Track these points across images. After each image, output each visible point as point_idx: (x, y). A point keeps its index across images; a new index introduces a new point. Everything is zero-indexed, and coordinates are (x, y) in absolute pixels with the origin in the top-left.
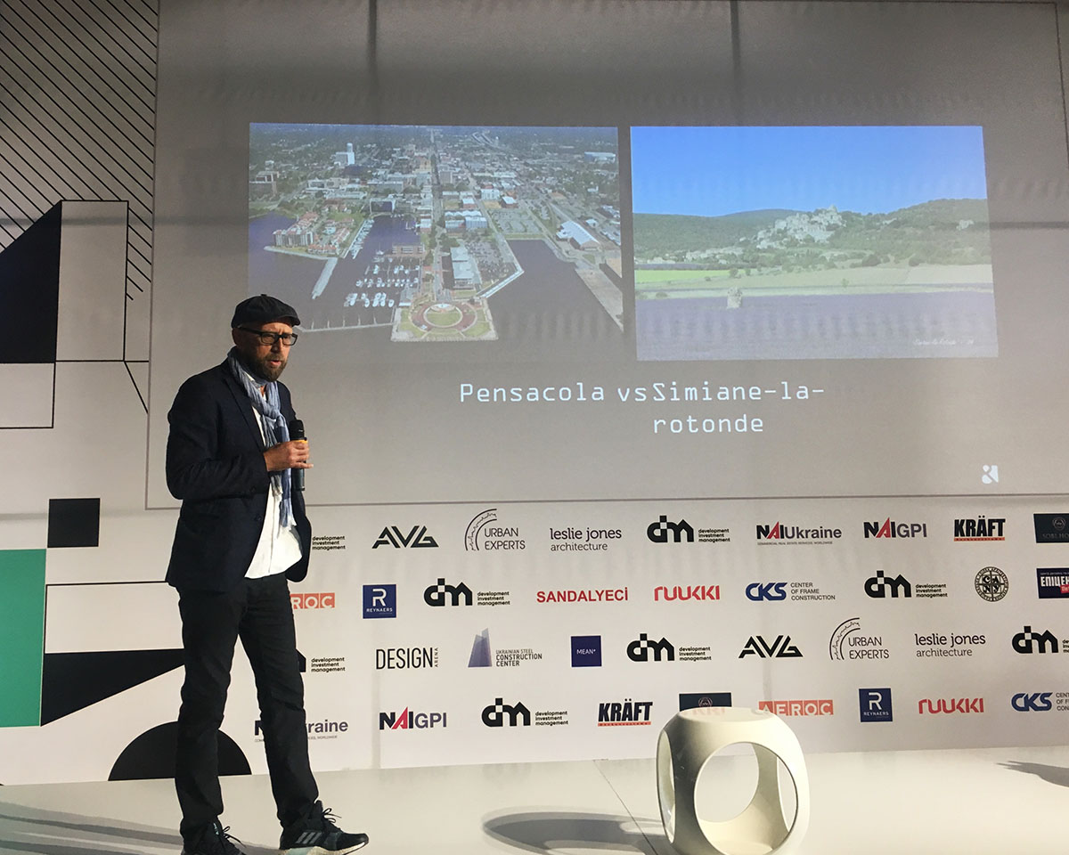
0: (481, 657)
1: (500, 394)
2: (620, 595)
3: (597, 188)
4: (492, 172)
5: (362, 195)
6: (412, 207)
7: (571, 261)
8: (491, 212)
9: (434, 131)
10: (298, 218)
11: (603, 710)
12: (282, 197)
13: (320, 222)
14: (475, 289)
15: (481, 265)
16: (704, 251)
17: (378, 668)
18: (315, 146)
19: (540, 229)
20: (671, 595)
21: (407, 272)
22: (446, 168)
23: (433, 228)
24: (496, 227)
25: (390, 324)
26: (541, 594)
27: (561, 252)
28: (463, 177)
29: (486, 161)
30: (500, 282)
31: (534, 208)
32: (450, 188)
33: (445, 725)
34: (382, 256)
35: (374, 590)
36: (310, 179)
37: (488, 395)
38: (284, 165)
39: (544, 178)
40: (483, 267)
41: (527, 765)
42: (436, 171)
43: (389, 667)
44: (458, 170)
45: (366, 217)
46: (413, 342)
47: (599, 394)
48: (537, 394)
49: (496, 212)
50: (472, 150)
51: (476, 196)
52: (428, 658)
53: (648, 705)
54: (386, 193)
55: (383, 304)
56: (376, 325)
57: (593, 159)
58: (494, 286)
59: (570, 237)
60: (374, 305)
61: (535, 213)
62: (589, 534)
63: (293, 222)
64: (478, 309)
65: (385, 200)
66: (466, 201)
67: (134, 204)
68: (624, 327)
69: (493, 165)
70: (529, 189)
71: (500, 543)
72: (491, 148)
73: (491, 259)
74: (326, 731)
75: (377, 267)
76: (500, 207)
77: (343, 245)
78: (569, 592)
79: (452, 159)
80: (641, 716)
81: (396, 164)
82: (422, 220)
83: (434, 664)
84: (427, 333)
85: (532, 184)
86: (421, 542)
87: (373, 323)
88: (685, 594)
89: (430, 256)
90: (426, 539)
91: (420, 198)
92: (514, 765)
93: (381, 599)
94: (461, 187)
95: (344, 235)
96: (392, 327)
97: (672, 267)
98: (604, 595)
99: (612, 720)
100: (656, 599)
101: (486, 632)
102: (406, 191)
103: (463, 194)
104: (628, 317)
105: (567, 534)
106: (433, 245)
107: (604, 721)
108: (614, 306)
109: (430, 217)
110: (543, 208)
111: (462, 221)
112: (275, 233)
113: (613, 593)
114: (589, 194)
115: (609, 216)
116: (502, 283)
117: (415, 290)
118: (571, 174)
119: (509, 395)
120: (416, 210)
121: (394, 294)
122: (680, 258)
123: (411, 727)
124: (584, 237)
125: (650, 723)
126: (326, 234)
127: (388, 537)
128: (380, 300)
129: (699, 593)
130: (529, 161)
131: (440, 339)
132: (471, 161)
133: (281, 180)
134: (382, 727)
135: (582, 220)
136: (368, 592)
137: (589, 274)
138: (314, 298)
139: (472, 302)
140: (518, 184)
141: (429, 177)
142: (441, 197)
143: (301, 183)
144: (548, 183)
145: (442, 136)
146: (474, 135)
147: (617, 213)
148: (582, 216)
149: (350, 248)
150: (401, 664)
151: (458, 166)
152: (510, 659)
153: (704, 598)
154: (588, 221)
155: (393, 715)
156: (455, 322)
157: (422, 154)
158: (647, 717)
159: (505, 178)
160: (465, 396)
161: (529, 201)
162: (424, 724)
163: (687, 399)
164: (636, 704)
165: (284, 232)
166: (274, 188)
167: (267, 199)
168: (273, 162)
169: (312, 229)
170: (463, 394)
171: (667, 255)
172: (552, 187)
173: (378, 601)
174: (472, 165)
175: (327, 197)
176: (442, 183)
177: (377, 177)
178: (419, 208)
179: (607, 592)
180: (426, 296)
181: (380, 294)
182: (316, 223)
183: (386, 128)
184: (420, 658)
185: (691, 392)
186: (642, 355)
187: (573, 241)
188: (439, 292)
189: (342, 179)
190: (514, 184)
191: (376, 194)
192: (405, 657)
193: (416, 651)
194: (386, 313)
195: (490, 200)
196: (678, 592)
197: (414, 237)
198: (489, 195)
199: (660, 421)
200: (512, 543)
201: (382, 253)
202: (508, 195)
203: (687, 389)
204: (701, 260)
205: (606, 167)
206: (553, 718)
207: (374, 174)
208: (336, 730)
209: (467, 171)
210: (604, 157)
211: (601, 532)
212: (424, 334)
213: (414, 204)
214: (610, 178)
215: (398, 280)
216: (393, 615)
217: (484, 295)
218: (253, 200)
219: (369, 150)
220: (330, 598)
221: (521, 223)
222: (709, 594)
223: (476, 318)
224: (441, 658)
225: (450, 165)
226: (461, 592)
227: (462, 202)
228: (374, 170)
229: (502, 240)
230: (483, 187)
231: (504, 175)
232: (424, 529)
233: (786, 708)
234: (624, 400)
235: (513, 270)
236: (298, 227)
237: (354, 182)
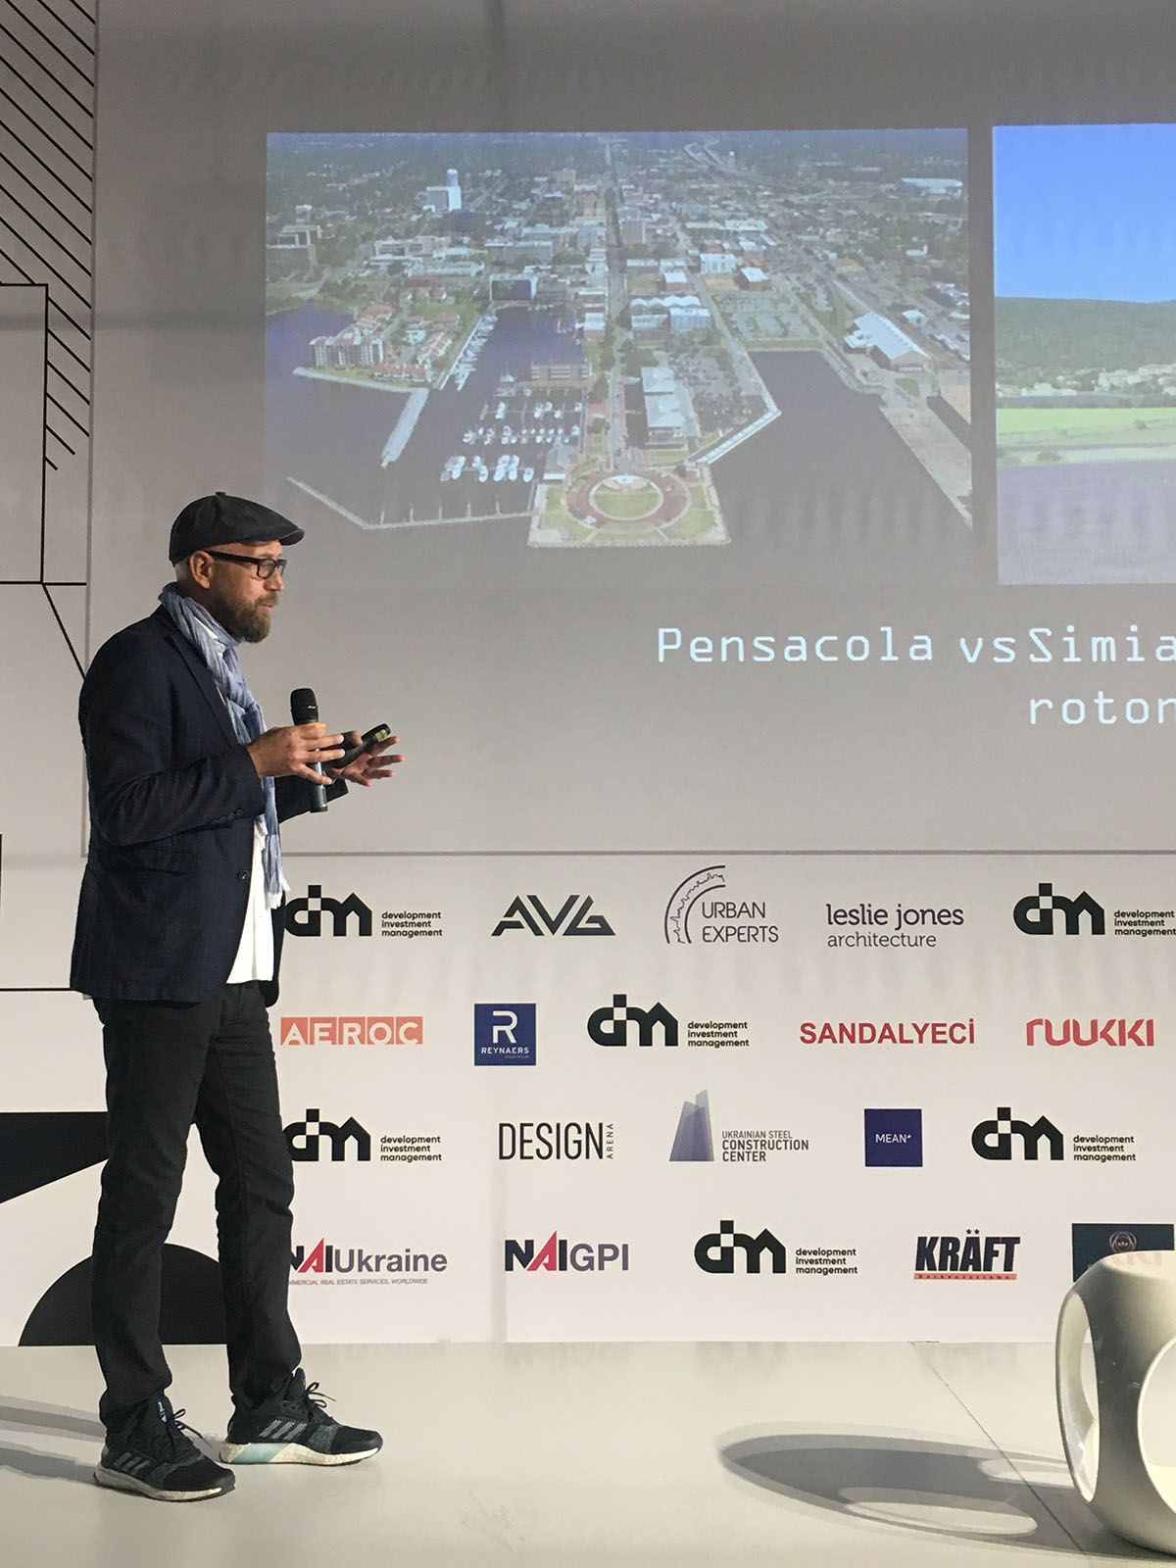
0: (693, 1143)
1: (733, 647)
2: (958, 1033)
3: (926, 248)
4: (721, 221)
5: (474, 269)
6: (570, 291)
7: (871, 391)
8: (719, 299)
9: (610, 143)
10: (356, 313)
11: (924, 1249)
12: (327, 273)
13: (396, 321)
14: (686, 448)
15: (699, 402)
16: (1133, 369)
17: (501, 1157)
18: (388, 175)
19: (813, 330)
20: (1058, 1035)
21: (558, 414)
22: (634, 215)
23: (608, 329)
24: (730, 328)
25: (527, 514)
26: (808, 1028)
27: (853, 376)
28: (665, 230)
29: (711, 198)
30: (735, 433)
31: (802, 290)
32: (640, 252)
33: (625, 1267)
34: (511, 384)
35: (496, 1013)
36: (378, 238)
37: (710, 649)
38: (329, 213)
39: (821, 231)
40: (700, 404)
41: (780, 1347)
42: (615, 217)
43: (522, 1157)
44: (656, 217)
45: (482, 311)
46: (569, 549)
47: (924, 649)
48: (803, 648)
49: (730, 297)
50: (684, 177)
51: (689, 268)
52: (595, 1141)
53: (1011, 1243)
54: (519, 266)
55: (513, 476)
56: (499, 516)
57: (918, 190)
58: (723, 441)
59: (870, 345)
60: (498, 477)
61: (804, 298)
62: (902, 916)
63: (347, 321)
64: (694, 485)
65: (519, 277)
66: (670, 278)
67: (58, 292)
68: (974, 520)
69: (724, 207)
70: (793, 252)
71: (731, 931)
72: (720, 173)
73: (718, 389)
74: (408, 1269)
75: (502, 406)
76: (736, 288)
77: (440, 365)
78: (862, 1026)
79: (646, 197)
80: (998, 1263)
81: (540, 208)
82: (588, 315)
83: (605, 1153)
84: (595, 532)
85: (799, 243)
86: (583, 925)
87: (494, 513)
88: (1085, 1035)
89: (602, 383)
90: (592, 920)
91: (583, 272)
92: (753, 1347)
93: (508, 1029)
94: (662, 251)
95: (440, 345)
96: (528, 520)
97: (1071, 403)
98: (928, 1034)
99: (943, 1267)
100: (1030, 1042)
101: (703, 1096)
102: (558, 260)
103: (665, 263)
104: (982, 498)
105: (860, 916)
106: (607, 363)
107: (926, 1271)
108: (956, 481)
109: (601, 310)
110: (820, 290)
111: (665, 316)
112: (313, 342)
113: (947, 1029)
114: (910, 261)
115: (947, 302)
116: (740, 435)
117: (572, 449)
118: (873, 222)
119: (750, 651)
120: (577, 296)
121: (535, 457)
122: (1086, 384)
123: (563, 1267)
124: (897, 344)
125: (1014, 1277)
126: (408, 345)
127: (520, 915)
128: (507, 468)
129: (1114, 1033)
130: (794, 199)
131: (620, 543)
132: (680, 200)
133: (323, 242)
134: (509, 1267)
135: (895, 312)
136: (484, 1016)
137: (908, 417)
138: (385, 464)
139: (681, 471)
140: (772, 243)
141: (601, 232)
142: (623, 270)
143: (362, 247)
144: (829, 240)
145: (625, 152)
146: (687, 148)
147: (961, 296)
148: (894, 305)
149: (452, 370)
150: (544, 1152)
151: (656, 211)
152: (748, 1147)
153: (1123, 1043)
154: (906, 314)
155: (530, 1244)
156: (648, 509)
157: (589, 188)
158: (1008, 1266)
159: (745, 232)
160: (666, 651)
161: (793, 276)
162: (587, 1262)
163: (1095, 659)
164: (987, 1239)
165: (330, 341)
166: (312, 258)
167: (299, 278)
168: (309, 207)
169: (382, 335)
170: (662, 647)
171: (1060, 378)
172: (837, 249)
173: (502, 1034)
174: (684, 208)
175: (409, 273)
176: (625, 242)
177: (503, 232)
178: (583, 292)
179: (935, 1026)
180: (594, 461)
181: (506, 458)
182: (389, 323)
183: (520, 138)
184: (579, 1142)
185: (1103, 647)
186: (1009, 573)
187: (877, 355)
188: (618, 453)
189: (437, 239)
190: (764, 243)
191: (501, 265)
192: (552, 1139)
193: (573, 1129)
194: (518, 494)
195: (717, 276)
196: (1072, 1031)
197: (571, 349)
198: (715, 266)
199: (1041, 702)
200: (753, 931)
201: (511, 379)
202: (753, 265)
203: (1095, 641)
204: (1127, 389)
205: (940, 207)
206: (828, 1262)
207: (498, 227)
208: (426, 1269)
209: (673, 218)
210: (938, 187)
211: (924, 913)
212: (588, 533)
213: (573, 284)
214: (951, 229)
215: (542, 431)
216: (531, 1060)
217: (704, 459)
218: (274, 281)
219: (489, 183)
220: (414, 1025)
221: (777, 318)
222: (1132, 1035)
223: (689, 503)
224: (618, 1142)
225: (641, 208)
226: (656, 1021)
227: (664, 281)
228: (497, 220)
229: (739, 352)
230: (703, 249)
231: (743, 226)
232: (589, 902)
234: (972, 660)
235: (760, 409)
236: (355, 329)
237: (460, 244)
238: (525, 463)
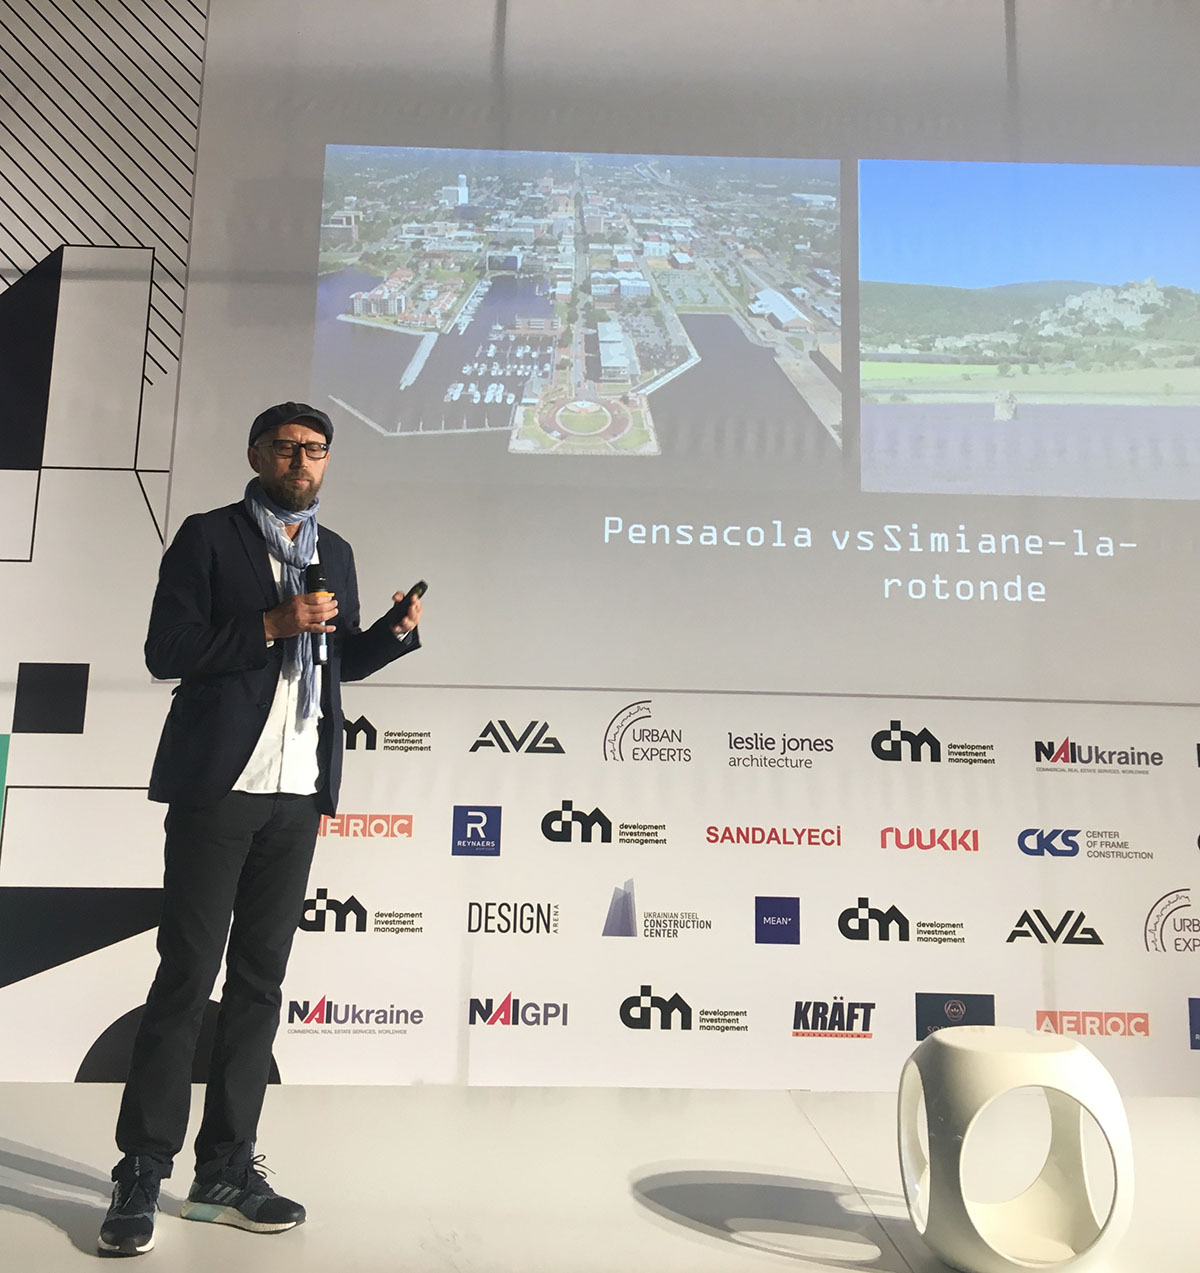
0: (620, 922)
1: (661, 533)
2: (829, 837)
3: (809, 244)
4: (659, 218)
5: (475, 247)
6: (547, 265)
7: (768, 346)
8: (656, 275)
9: (579, 161)
10: (386, 277)
11: (800, 1011)
12: (365, 247)
13: (416, 282)
14: (630, 382)
15: (640, 349)
16: (961, 337)
17: (470, 930)
18: (415, 178)
19: (726, 299)
20: (905, 841)
21: (534, 355)
22: (595, 212)
23: (574, 293)
24: (664, 296)
25: (508, 428)
26: (712, 831)
27: (755, 333)
28: (618, 224)
29: (653, 202)
30: (666, 373)
31: (718, 270)
32: (599, 239)
33: (565, 1023)
34: (500, 332)
35: (470, 814)
36: (405, 222)
37: (643, 534)
38: (370, 203)
39: (733, 229)
40: (643, 350)
41: (686, 1093)
42: (581, 213)
43: (486, 931)
44: (611, 214)
45: (480, 277)
46: (540, 455)
47: (805, 538)
48: (714, 535)
49: (663, 274)
50: (633, 187)
51: (635, 251)
52: (543, 919)
53: (868, 1007)
54: (510, 244)
55: (499, 400)
56: (488, 429)
57: (804, 202)
58: (657, 378)
59: (767, 312)
60: (487, 400)
61: (719, 276)
62: (786, 744)
63: (378, 281)
64: (635, 410)
65: (509, 254)
66: (621, 258)
67: (162, 254)
68: (843, 443)
69: (662, 209)
70: (712, 242)
71: (655, 752)
72: (660, 185)
73: (654, 340)
74: (391, 1022)
75: (493, 347)
76: (670, 267)
77: (447, 316)
78: (754, 829)
79: (605, 199)
80: (858, 1024)
81: (526, 205)
82: (559, 283)
83: (552, 928)
84: (560, 443)
85: (716, 236)
86: (540, 744)
87: (483, 426)
88: (926, 841)
89: (568, 334)
90: (548, 741)
91: (557, 252)
92: (666, 1092)
93: (479, 827)
94: (616, 238)
95: (448, 301)
96: (510, 433)
97: (914, 359)
98: (805, 837)
99: (815, 1027)
100: (884, 845)
101: (630, 884)
102: (537, 242)
103: (617, 247)
104: (850, 428)
105: (754, 743)
106: (572, 319)
107: (801, 1030)
108: (829, 412)
109: (569, 279)
110: (731, 271)
111: (616, 286)
112: (353, 296)
113: (820, 834)
114: (797, 252)
115: (825, 283)
116: (670, 374)
117: (544, 381)
118: (771, 224)
119: (674, 536)
120: (551, 269)
122: (926, 346)
123: (515, 1022)
124: (787, 312)
125: (870, 1036)
126: (424, 300)
127: (493, 736)
128: (495, 393)
129: (948, 840)
130: (714, 205)
131: (578, 452)
132: (630, 203)
133: (364, 223)
134: (472, 1021)
135: (786, 289)
136: (461, 815)
137: (794, 364)
138: (402, 388)
139: (625, 400)
140: (697, 236)
141: (571, 223)
142: (586, 251)
143: (393, 228)
144: (738, 235)
145: (591, 167)
146: (635, 166)
147: (836, 280)
148: (785, 283)
149: (456, 320)
150: (504, 926)
151: (612, 210)
152: (664, 926)
153: (954, 848)
154: (793, 290)
155: (489, 1002)
156: (600, 428)
157: (562, 192)
158: (866, 1027)
159: (676, 227)
160: (610, 534)
161: (712, 260)
162: (534, 1018)
163: (933, 550)
164: (850, 1004)
165: (365, 296)
166: (355, 235)
167: (344, 249)
168: (355, 198)
169: (405, 292)
170: (608, 531)
171: (907, 341)
172: (743, 241)
173: (474, 830)
174: (632, 208)
175: (427, 248)
176: (588, 232)
177: (498, 221)
178: (556, 266)
179: (810, 831)
180: (560, 390)
181: (494, 385)
182: (411, 283)
183: (514, 155)
184: (531, 919)
185: (939, 541)
186: (869, 483)
187: (773, 320)
188: (579, 385)
189: (449, 224)
190: (691, 236)
191: (495, 244)
192: (510, 916)
193: (527, 908)
195: (656, 258)
196: (915, 837)
198: (654, 250)
199: (893, 581)
200: (672, 753)
201: (500, 328)
202: (682, 251)
203: (933, 536)
204: (956, 350)
205: (822, 215)
206: (725, 1021)
207: (495, 218)
208: (406, 1022)
209: (624, 215)
210: (819, 201)
211: (803, 741)
212: (554, 444)
213: (549, 260)
214: (828, 231)
215: (522, 367)
216: (496, 852)
217: (643, 391)
218: (325, 251)
219: (489, 185)
220: (406, 822)
221: (699, 290)
222: (962, 842)
223: (630, 424)
224: (563, 920)
225: (601, 208)
226: (595, 822)
227: (616, 260)
228: (494, 212)
229: (671, 314)
230: (646, 238)
231: (675, 223)
232: (545, 727)
233: (1076, 1023)
234: (841, 547)
235: (685, 356)
236: (385, 287)
237: (466, 228)
238: (508, 389)
